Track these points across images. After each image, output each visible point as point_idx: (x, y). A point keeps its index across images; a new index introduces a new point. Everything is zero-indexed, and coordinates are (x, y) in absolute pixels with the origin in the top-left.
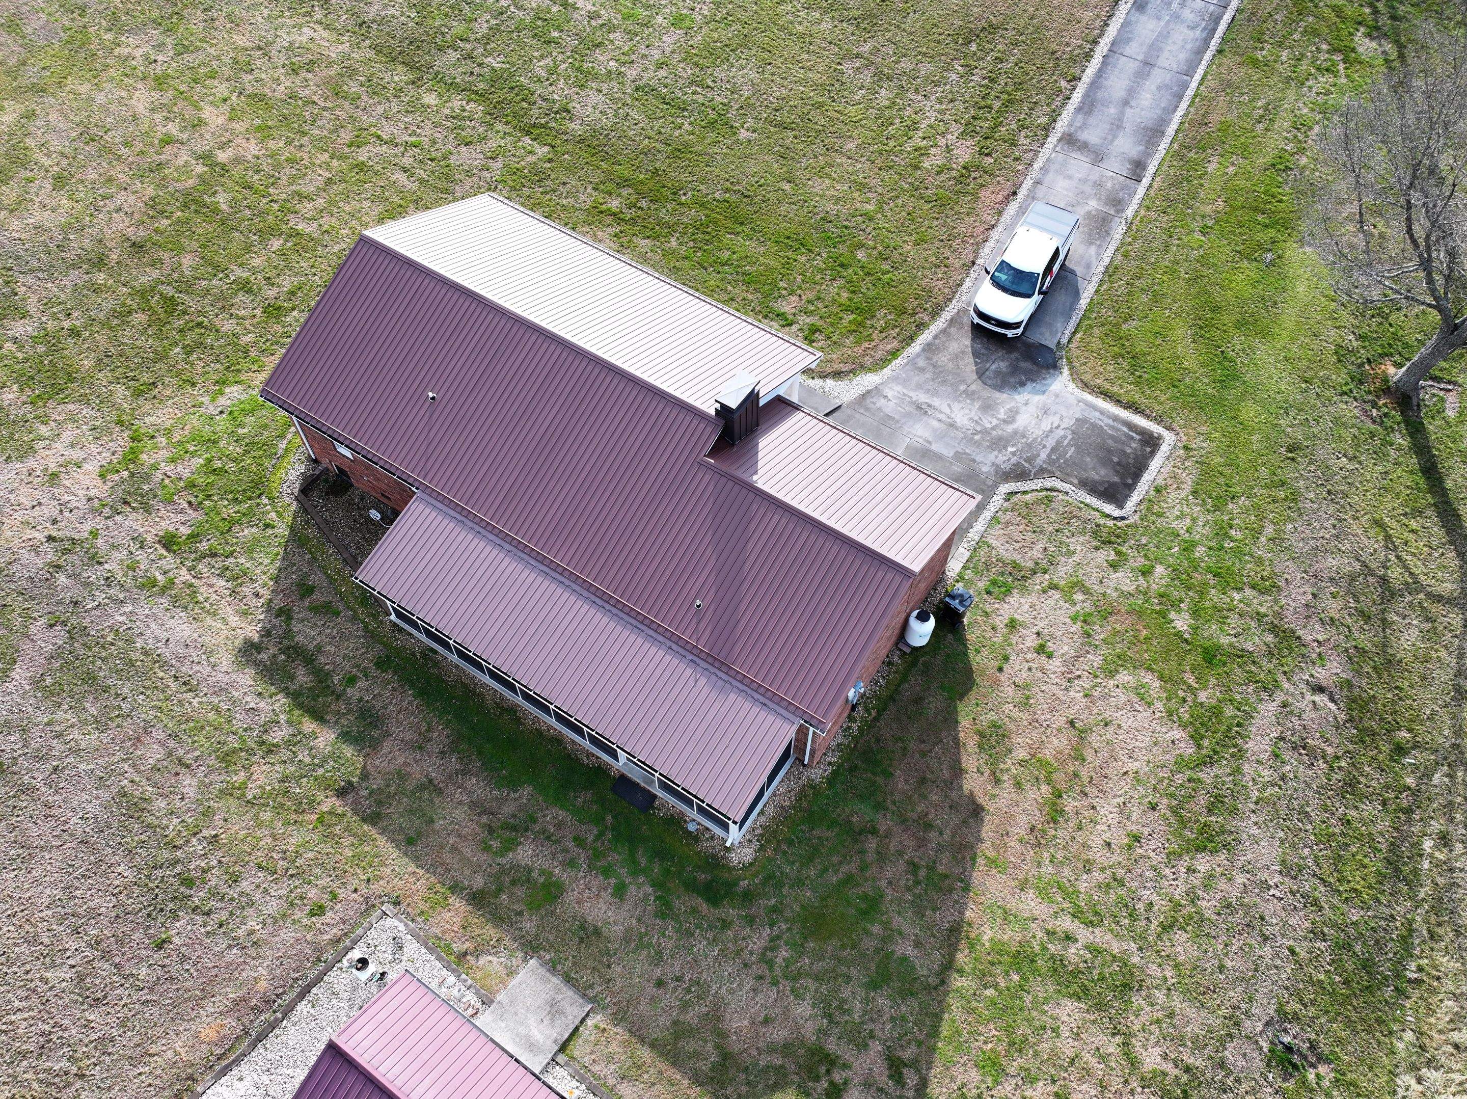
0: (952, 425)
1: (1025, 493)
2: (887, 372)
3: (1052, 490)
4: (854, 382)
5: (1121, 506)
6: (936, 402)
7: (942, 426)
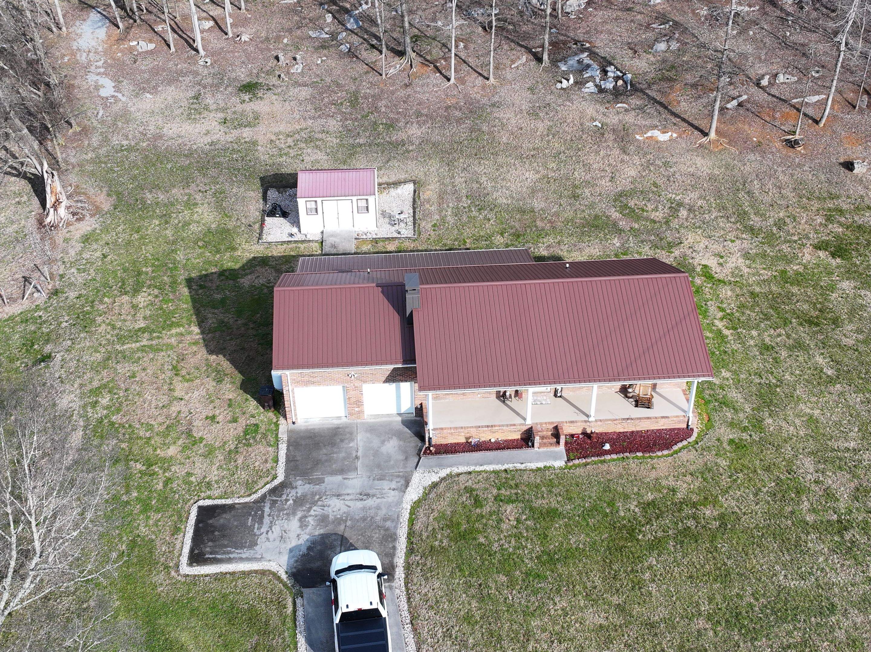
0: (338, 496)
1: (267, 484)
2: (407, 506)
3: (249, 495)
5: (200, 508)
7: (344, 492)
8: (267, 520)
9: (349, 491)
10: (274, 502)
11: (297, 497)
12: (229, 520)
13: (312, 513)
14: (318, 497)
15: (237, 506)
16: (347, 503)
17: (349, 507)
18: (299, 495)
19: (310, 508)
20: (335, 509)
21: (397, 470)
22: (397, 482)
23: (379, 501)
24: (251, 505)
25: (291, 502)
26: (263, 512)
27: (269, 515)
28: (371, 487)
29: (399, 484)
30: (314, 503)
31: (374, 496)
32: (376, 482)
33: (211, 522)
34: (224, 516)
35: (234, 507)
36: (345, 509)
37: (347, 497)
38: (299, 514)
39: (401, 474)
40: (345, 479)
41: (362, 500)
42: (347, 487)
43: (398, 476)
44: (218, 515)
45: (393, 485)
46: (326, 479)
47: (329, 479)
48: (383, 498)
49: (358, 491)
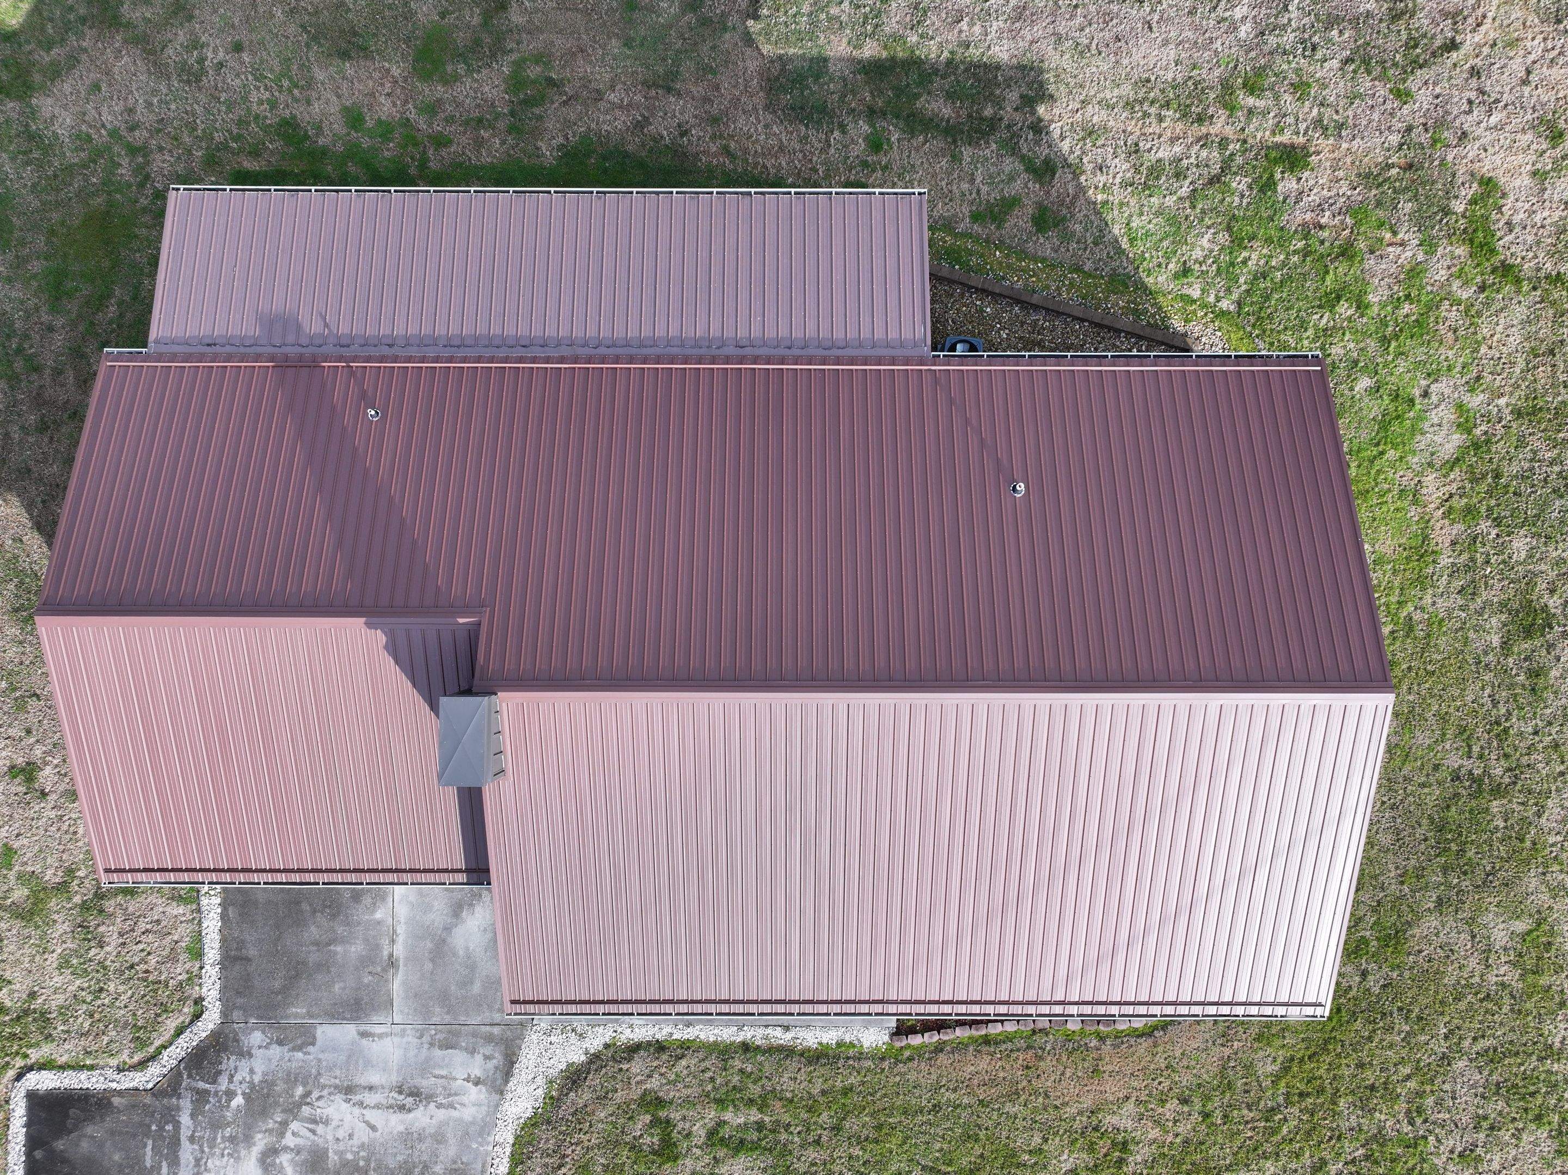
0: (349, 1090)
1: (179, 1032)
2: (506, 1135)
3: (142, 1065)
4: (540, 1081)
5: (32, 1096)
6: (395, 1123)
7: (362, 1080)
8: (187, 1152)
9: (374, 1078)
10: (201, 1097)
11: (252, 1086)
12: (101, 1146)
13: (289, 1140)
14: (300, 1091)
15: (116, 1101)
16: (371, 1116)
17: (373, 1128)
18: (257, 1079)
19: (284, 1124)
20: (341, 1134)
21: (486, 1016)
22: (487, 1058)
23: (442, 1114)
24: (148, 1100)
25: (239, 1101)
26: (177, 1125)
27: (192, 1139)
28: (425, 1068)
29: (491, 1065)
30: (293, 1110)
31: (430, 1098)
32: (438, 1053)
33: (60, 1145)
34: (89, 1130)
35: (110, 1103)
36: (363, 1134)
37: (371, 1098)
38: (261, 1142)
39: (496, 1030)
40: (364, 1035)
41: (402, 1108)
42: (368, 1064)
43: (489, 1039)
44: (76, 1127)
45: (477, 1067)
46: (319, 1031)
47: (327, 1033)
48: (451, 1106)
49: (394, 1079)
